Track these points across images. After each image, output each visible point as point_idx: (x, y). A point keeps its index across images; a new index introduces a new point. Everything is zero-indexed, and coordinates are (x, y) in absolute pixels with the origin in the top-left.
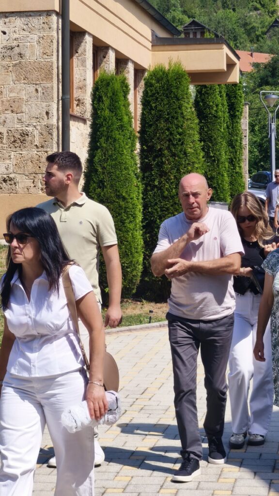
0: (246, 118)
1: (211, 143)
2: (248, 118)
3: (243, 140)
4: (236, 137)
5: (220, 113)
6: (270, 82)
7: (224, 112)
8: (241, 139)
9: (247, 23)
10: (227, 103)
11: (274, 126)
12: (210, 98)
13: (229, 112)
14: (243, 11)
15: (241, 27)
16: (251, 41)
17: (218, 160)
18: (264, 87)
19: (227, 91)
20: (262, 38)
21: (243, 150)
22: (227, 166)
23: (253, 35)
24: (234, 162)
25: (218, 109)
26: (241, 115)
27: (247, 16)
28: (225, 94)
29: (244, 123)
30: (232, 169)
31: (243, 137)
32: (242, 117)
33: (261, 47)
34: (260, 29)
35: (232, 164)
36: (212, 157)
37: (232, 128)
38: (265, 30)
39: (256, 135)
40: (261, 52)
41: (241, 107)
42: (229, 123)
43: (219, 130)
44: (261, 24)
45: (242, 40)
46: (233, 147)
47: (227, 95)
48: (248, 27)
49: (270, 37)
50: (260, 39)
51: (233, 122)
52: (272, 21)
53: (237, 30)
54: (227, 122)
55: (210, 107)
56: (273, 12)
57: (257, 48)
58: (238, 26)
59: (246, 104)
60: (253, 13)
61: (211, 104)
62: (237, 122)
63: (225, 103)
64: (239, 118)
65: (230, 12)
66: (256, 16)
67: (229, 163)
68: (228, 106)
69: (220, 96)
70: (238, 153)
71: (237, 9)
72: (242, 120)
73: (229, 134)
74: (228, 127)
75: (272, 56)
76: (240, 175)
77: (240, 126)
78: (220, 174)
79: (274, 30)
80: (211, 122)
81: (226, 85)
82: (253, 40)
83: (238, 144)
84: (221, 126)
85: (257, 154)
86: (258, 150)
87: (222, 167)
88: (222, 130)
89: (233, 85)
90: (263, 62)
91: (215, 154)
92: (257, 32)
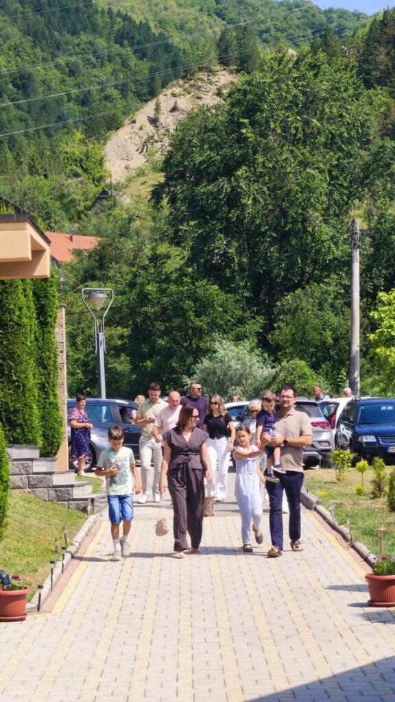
0: (61, 326)
1: (14, 362)
2: (65, 327)
3: (59, 357)
4: (48, 353)
5: (25, 320)
6: (98, 275)
7: (30, 318)
8: (56, 356)
9: (64, 195)
10: (35, 305)
11: (102, 337)
12: (10, 298)
13: (38, 318)
14: (58, 178)
15: (56, 200)
16: (70, 220)
17: (24, 386)
18: (89, 283)
19: (35, 289)
20: (86, 215)
21: (59, 371)
22: (36, 394)
23: (73, 211)
24: (46, 388)
25: (21, 314)
26: (55, 322)
27: (63, 185)
28: (31, 293)
29: (60, 334)
30: (43, 398)
31: (59, 352)
32: (56, 325)
33: (84, 227)
34: (82, 202)
35: (44, 391)
36: (14, 382)
37: (43, 340)
38: (89, 203)
39: (79, 350)
40: (85, 235)
41: (55, 310)
42: (38, 333)
43: (23, 343)
44: (83, 195)
45: (57, 218)
46: (45, 368)
47: (34, 293)
48: (66, 201)
49: (96, 214)
50: (82, 216)
51: (43, 331)
52: (98, 191)
53: (50, 204)
54: (35, 332)
55: (11, 312)
56: (100, 179)
57: (79, 229)
58: (51, 199)
59: (61, 306)
60: (73, 181)
61: (12, 306)
62: (49, 332)
63: (32, 305)
64: (51, 326)
65: (40, 179)
66: (76, 185)
67: (40, 389)
68: (37, 309)
69: (25, 296)
70: (52, 376)
71: (49, 175)
72: (57, 330)
73: (39, 349)
74: (37, 340)
75: (99, 239)
76: (55, 406)
77: (54, 338)
78: (27, 405)
79: (101, 204)
80: (12, 333)
81: (32, 280)
82: (73, 218)
83: (52, 363)
84: (27, 338)
85: (81, 376)
86: (82, 371)
87: (30, 396)
88: (29, 344)
89: (42, 280)
90: (87, 248)
91: (19, 377)
92: (78, 207)
